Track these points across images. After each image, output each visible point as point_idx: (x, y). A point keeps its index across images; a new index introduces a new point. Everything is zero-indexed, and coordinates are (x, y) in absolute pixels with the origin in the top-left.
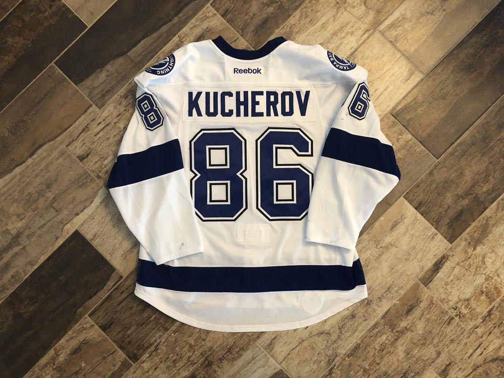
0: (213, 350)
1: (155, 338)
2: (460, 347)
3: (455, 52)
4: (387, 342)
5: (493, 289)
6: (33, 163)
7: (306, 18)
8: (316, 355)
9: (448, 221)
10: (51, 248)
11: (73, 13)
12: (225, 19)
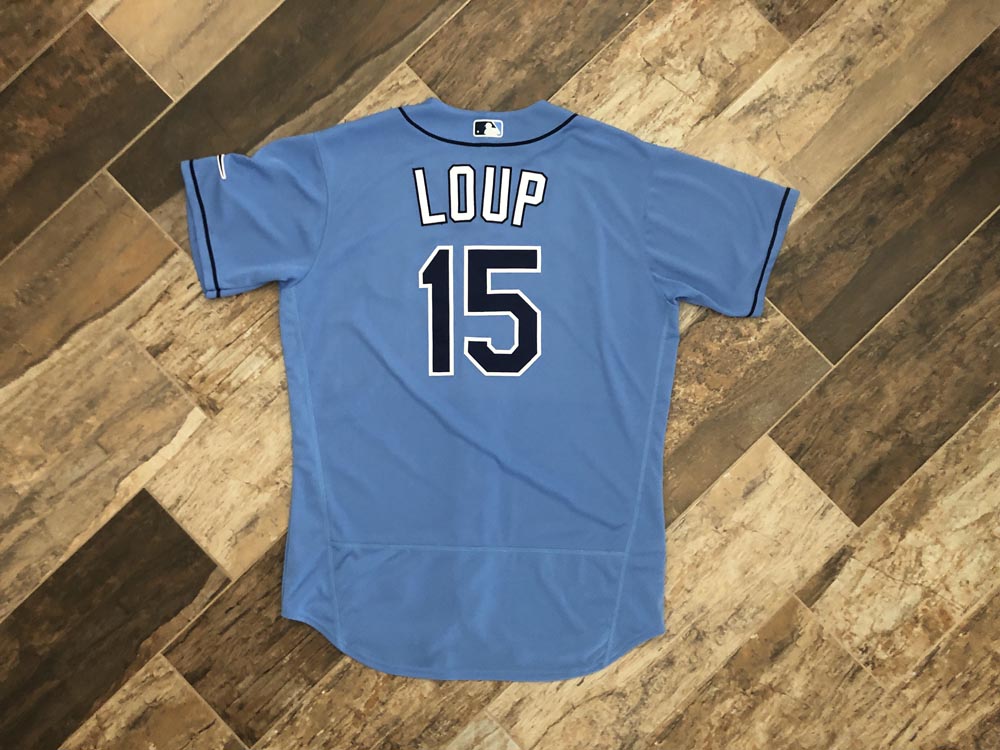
0: (400, 723)
1: (290, 699)
2: (874, 725)
3: (869, 162)
4: (734, 712)
5: (936, 615)
6: (63, 358)
7: (587, 92)
8: (598, 734)
9: (853, 482)
10: (93, 522)
11: (145, 74)
12: (433, 90)
